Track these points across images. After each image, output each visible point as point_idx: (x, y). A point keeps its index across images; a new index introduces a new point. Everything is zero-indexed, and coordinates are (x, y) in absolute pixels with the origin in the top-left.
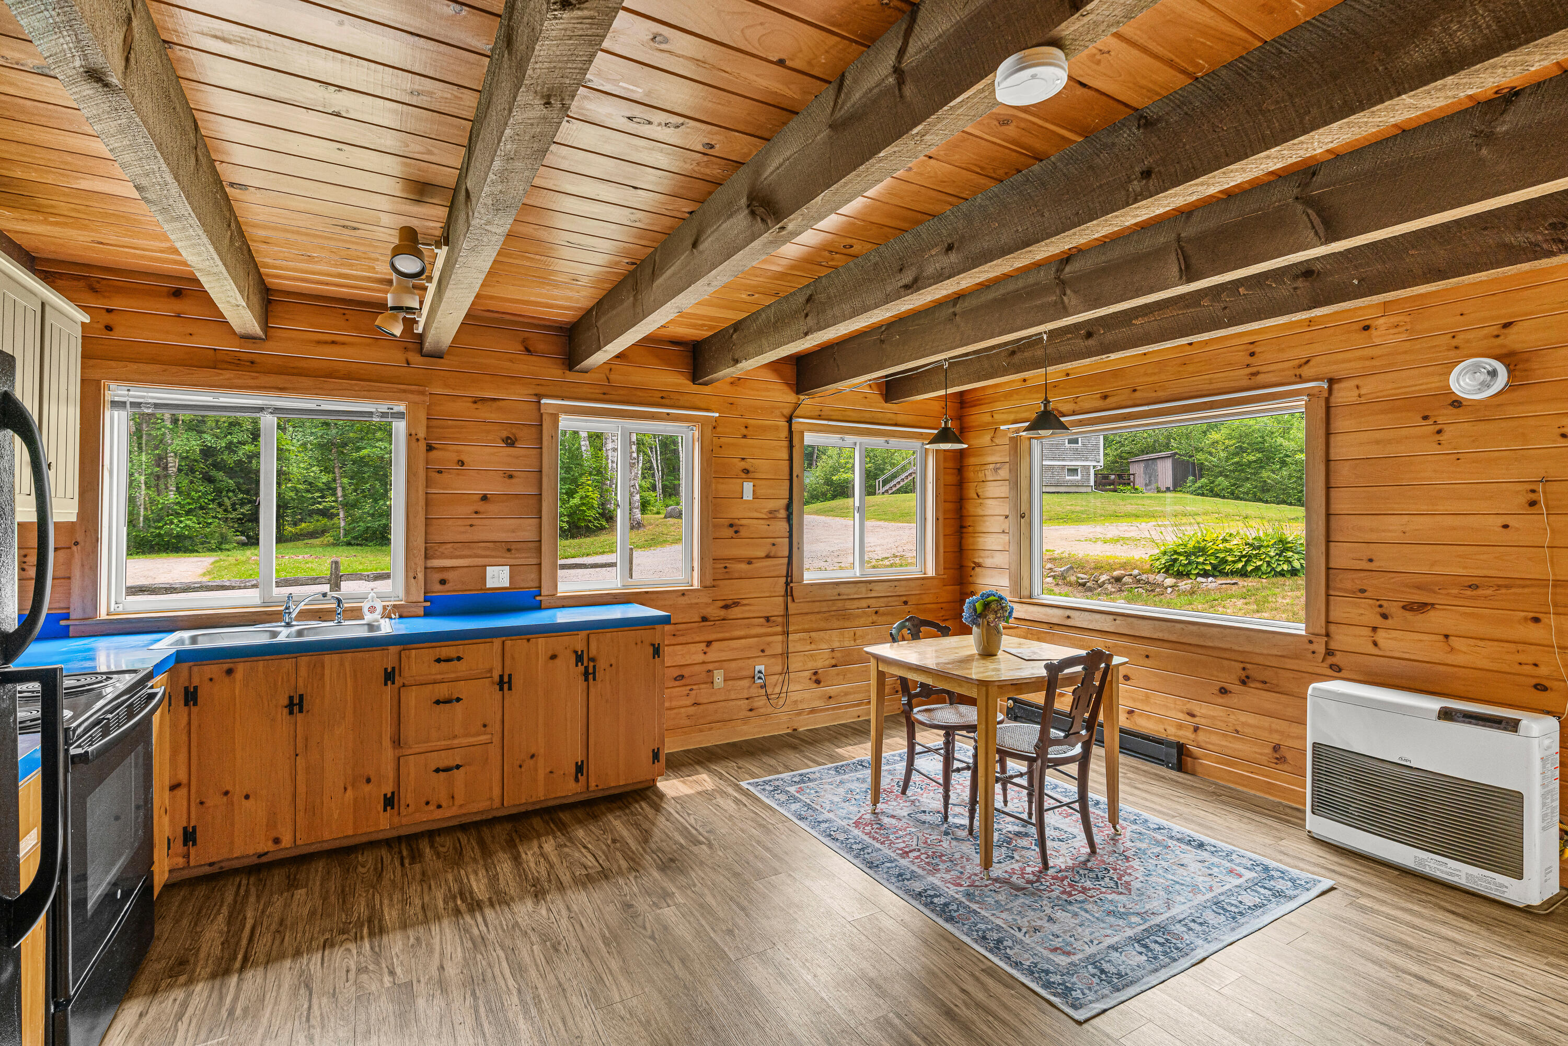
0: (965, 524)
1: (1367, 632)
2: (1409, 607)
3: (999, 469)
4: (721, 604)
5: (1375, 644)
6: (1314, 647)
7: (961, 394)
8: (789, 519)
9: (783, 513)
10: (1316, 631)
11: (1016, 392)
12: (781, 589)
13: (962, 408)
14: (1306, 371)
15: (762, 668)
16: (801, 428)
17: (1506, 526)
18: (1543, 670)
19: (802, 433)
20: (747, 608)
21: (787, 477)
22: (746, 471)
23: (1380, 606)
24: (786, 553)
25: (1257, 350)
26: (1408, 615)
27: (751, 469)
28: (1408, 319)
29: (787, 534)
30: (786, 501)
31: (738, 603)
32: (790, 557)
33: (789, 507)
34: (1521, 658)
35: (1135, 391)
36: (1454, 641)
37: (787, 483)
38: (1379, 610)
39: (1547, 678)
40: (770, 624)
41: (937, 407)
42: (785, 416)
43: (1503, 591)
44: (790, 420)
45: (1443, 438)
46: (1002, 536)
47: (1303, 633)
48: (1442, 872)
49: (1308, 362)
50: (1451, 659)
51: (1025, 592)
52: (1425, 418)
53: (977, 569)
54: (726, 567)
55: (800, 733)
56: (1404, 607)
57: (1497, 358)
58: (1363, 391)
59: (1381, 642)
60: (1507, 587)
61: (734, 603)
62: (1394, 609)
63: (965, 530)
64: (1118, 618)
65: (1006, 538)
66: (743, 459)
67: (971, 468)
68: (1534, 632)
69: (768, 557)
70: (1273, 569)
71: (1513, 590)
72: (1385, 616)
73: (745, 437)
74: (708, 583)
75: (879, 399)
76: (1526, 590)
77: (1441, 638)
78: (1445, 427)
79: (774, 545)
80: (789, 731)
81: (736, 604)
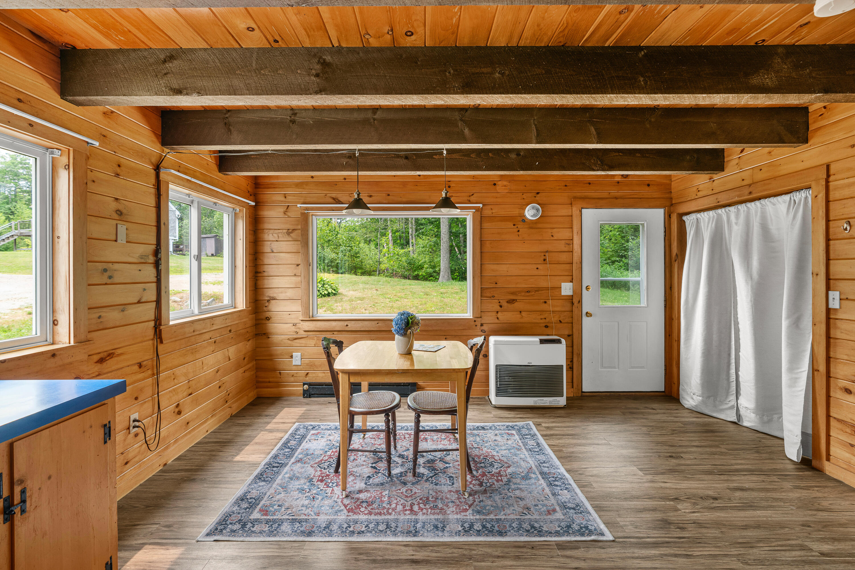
0: (259, 270)
1: (494, 314)
2: (509, 302)
3: (291, 233)
4: (96, 358)
5: (498, 318)
6: (476, 323)
7: (256, 177)
8: (157, 264)
9: (152, 259)
10: (477, 316)
11: (307, 183)
12: (151, 333)
13: (256, 188)
14: (472, 199)
15: (136, 416)
16: (169, 178)
17: (537, 268)
18: (547, 320)
19: (168, 184)
20: (122, 357)
21: (154, 224)
22: (119, 213)
23: (499, 302)
24: (154, 298)
25: (451, 185)
26: (509, 305)
27: (124, 211)
28: (508, 184)
29: (155, 280)
30: (154, 247)
31: (113, 354)
32: (158, 302)
33: (157, 252)
34: (542, 317)
35: (389, 195)
36: (523, 314)
37: (154, 229)
38: (499, 304)
39: (548, 323)
40: (142, 369)
41: (244, 183)
42: (152, 164)
43: (537, 293)
44: (157, 168)
45: (520, 233)
46: (294, 278)
47: (471, 317)
48: (542, 403)
49: (473, 195)
50: (522, 320)
51: (311, 314)
52: (514, 225)
53: (273, 302)
54: (100, 317)
55: (170, 465)
56: (507, 302)
57: (539, 204)
58: (493, 211)
59: (499, 317)
60: (538, 291)
61: (109, 355)
62: (504, 304)
63: (260, 275)
64: (380, 322)
65: (298, 279)
66: (117, 199)
67: (266, 231)
68: (544, 307)
69: (139, 302)
70: (321, 293)
71: (540, 292)
72: (501, 306)
73: (117, 175)
74: (83, 337)
75: (215, 168)
76: (543, 292)
77: (519, 313)
78: (521, 230)
79: (145, 290)
80: (161, 468)
81: (111, 355)
